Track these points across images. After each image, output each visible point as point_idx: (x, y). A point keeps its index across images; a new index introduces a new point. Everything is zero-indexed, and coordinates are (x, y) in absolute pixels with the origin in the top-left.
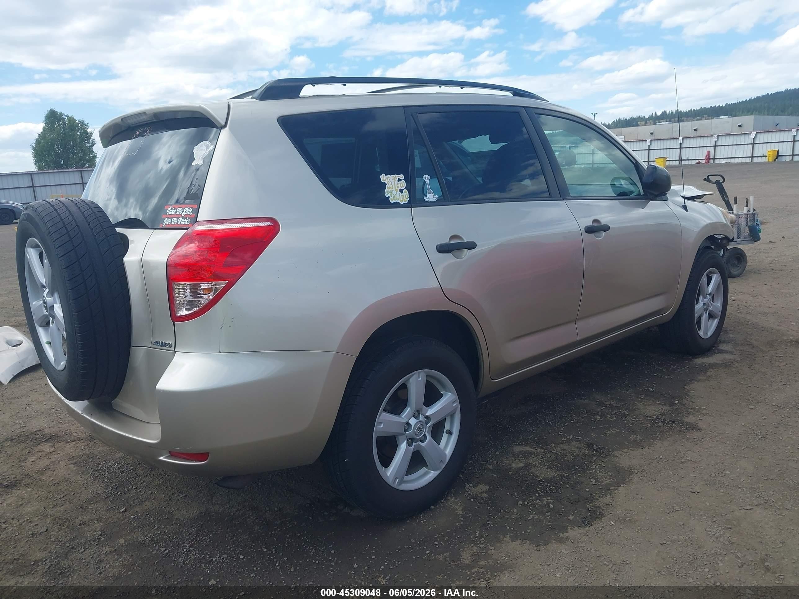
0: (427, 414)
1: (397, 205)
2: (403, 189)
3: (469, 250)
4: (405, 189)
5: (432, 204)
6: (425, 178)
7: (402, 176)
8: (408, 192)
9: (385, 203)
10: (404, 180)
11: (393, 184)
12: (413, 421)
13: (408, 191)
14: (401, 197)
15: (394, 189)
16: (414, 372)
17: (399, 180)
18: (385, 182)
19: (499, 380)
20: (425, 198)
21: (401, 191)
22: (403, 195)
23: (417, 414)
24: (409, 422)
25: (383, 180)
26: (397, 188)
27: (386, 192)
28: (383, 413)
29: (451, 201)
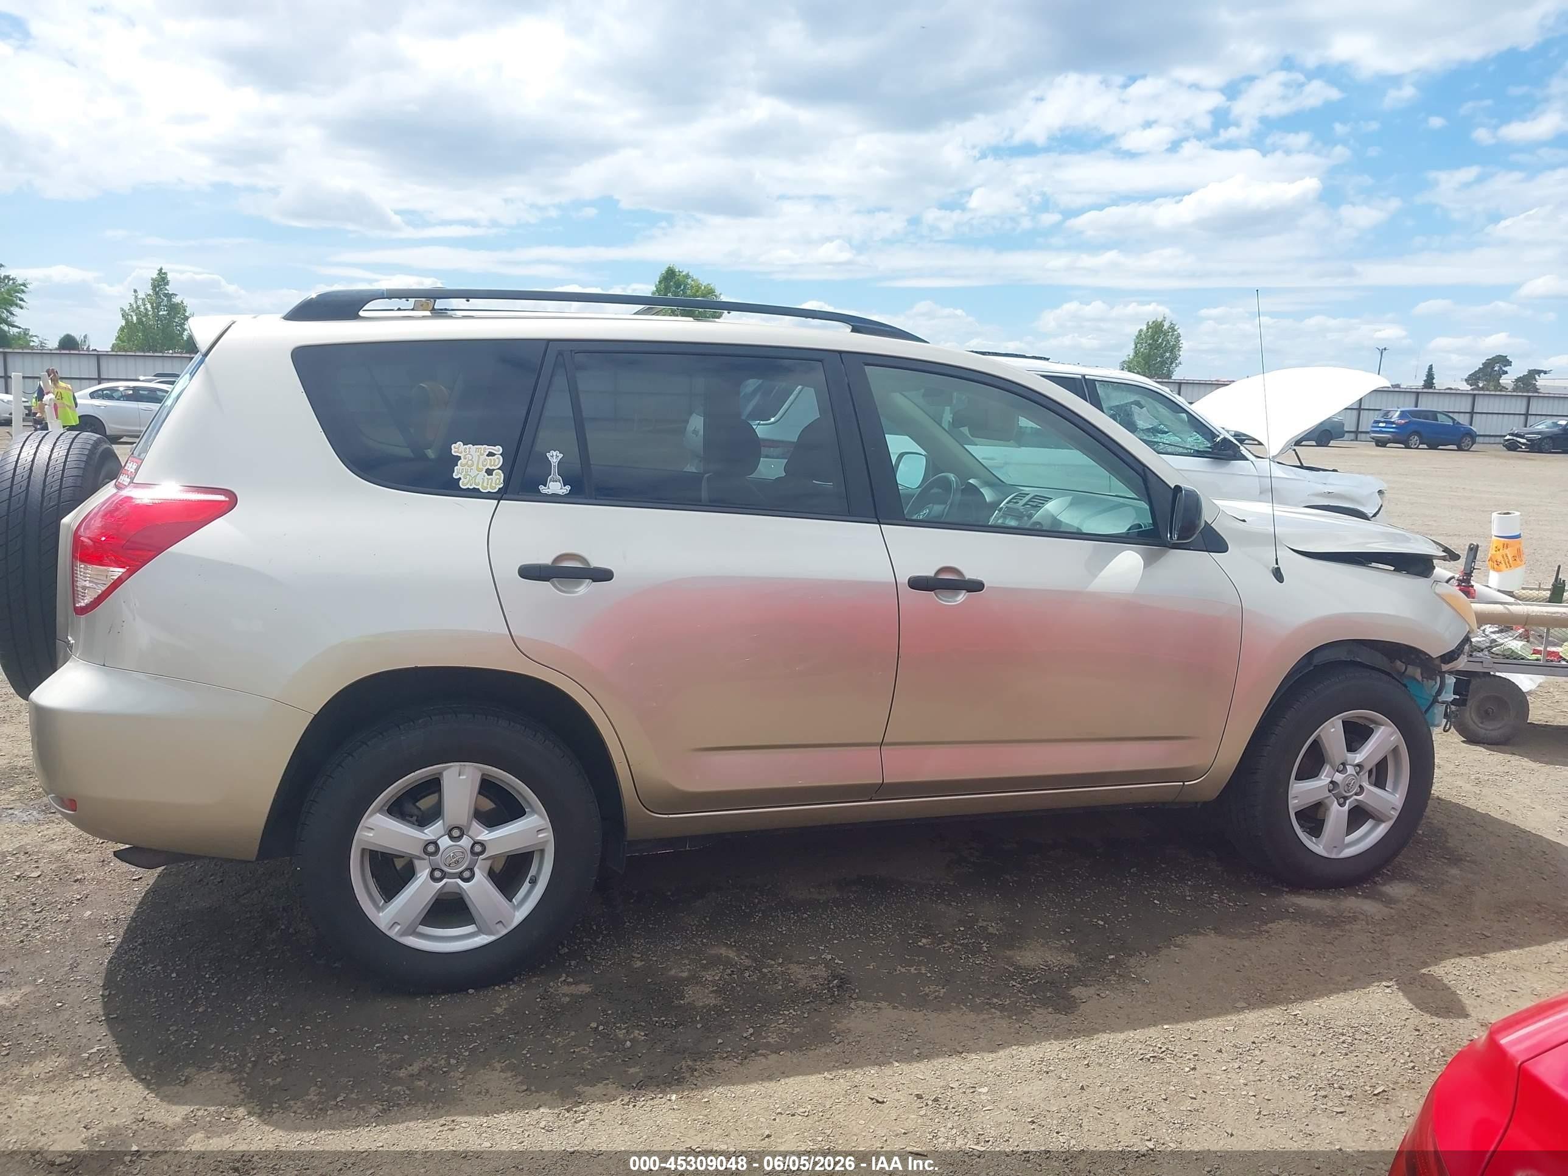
0: (478, 838)
1: (475, 493)
2: (494, 470)
3: (594, 581)
4: (498, 469)
5: (554, 498)
6: (552, 456)
7: (498, 449)
8: (502, 475)
9: (450, 487)
10: (501, 454)
11: (475, 459)
12: (445, 842)
13: (503, 473)
14: (486, 480)
15: (474, 467)
16: (452, 764)
17: (491, 454)
18: (459, 455)
19: (671, 816)
20: (541, 487)
21: (489, 472)
22: (492, 479)
23: (456, 832)
24: (438, 842)
25: (455, 452)
26: (480, 466)
27: (455, 471)
28: (378, 814)
29: (596, 499)
